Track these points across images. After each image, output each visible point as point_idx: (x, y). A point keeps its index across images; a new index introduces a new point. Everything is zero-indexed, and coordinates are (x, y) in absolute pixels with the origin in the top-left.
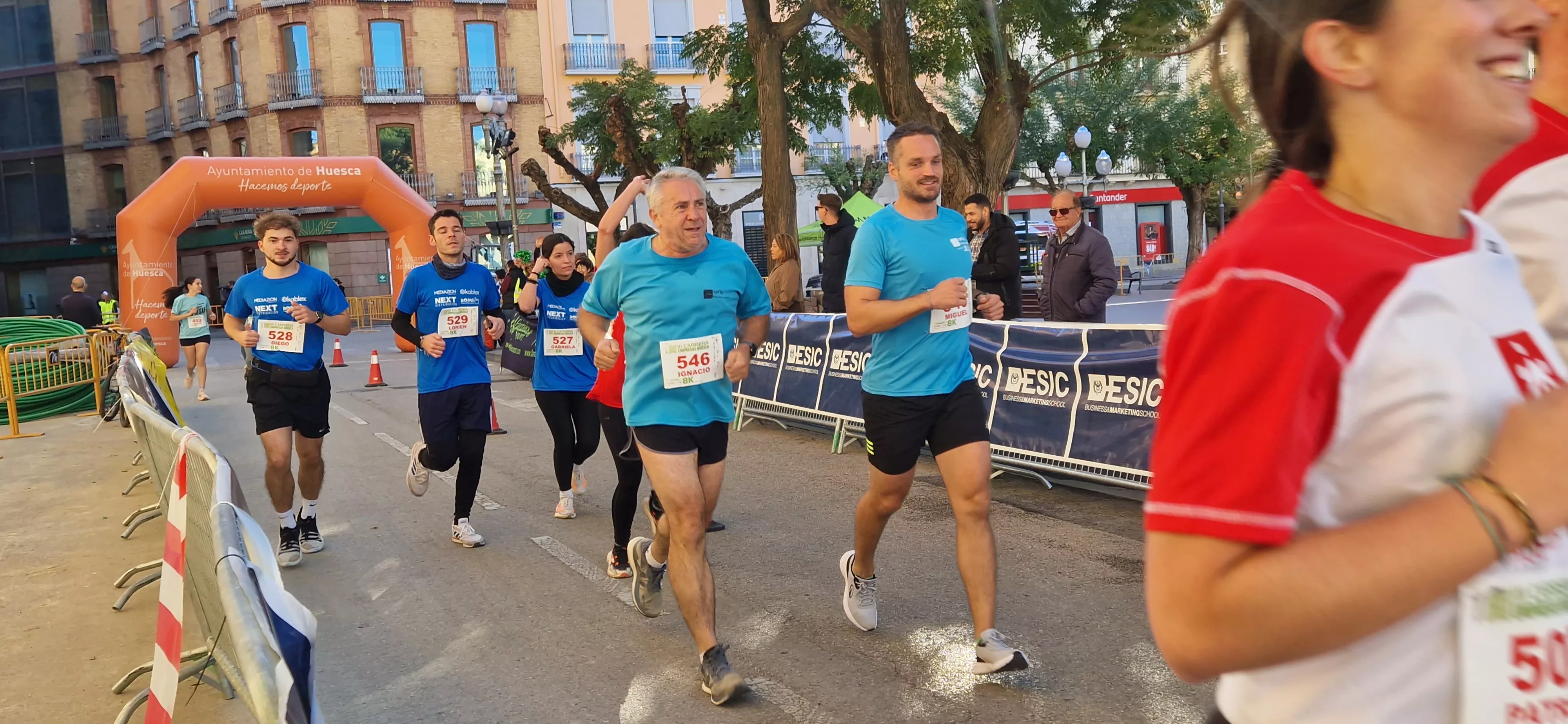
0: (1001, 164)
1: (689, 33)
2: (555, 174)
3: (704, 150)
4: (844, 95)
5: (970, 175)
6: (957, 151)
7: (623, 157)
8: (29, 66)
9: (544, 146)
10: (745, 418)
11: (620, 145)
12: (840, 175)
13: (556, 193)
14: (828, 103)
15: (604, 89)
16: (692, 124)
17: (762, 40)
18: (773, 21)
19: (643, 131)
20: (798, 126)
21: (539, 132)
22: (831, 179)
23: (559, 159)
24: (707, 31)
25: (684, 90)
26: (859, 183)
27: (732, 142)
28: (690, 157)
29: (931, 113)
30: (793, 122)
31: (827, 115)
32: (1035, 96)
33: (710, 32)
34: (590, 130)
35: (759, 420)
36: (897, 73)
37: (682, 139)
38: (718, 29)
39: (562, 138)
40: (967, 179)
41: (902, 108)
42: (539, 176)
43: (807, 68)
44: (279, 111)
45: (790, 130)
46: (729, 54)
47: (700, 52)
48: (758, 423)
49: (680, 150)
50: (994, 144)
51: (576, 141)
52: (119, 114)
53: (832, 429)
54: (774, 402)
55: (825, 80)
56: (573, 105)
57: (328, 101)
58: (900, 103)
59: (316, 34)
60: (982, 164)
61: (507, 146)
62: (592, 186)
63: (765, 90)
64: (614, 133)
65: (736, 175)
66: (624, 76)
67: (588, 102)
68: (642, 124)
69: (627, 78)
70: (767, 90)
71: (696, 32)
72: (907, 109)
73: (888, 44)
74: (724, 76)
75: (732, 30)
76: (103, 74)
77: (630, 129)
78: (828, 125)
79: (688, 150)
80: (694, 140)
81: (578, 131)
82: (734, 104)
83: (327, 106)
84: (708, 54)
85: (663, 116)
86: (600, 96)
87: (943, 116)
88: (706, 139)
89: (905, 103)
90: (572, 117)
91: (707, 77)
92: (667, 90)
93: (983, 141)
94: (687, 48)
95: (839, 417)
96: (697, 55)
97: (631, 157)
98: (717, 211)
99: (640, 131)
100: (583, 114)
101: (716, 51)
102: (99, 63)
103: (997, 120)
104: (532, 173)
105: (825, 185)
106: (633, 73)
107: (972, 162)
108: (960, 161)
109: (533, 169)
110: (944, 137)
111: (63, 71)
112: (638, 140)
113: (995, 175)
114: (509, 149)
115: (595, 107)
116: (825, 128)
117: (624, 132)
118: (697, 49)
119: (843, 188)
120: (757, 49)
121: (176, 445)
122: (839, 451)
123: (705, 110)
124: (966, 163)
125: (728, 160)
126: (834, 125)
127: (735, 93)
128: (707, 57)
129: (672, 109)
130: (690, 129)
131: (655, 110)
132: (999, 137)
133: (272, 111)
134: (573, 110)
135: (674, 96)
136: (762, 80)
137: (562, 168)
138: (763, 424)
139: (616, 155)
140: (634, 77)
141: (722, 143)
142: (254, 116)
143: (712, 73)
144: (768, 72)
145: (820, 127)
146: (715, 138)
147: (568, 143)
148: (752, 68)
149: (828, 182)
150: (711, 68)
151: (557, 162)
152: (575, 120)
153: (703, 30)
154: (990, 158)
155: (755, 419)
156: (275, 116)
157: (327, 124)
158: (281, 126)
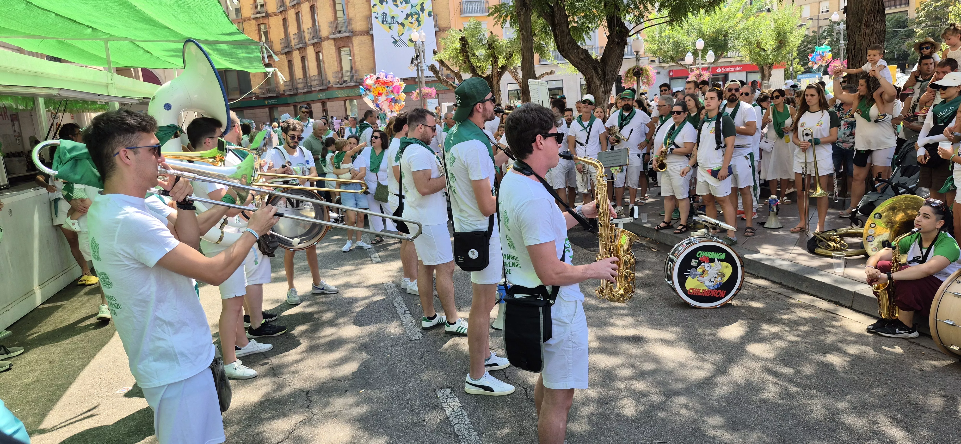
0: (613, 72)
5: (598, 78)
6: (593, 67)
13: (443, 79)
23: (443, 64)
28: (497, 64)
29: (579, 50)
40: (596, 80)
41: (564, 48)
42: (436, 72)
44: (334, 39)
50: (610, 63)
57: (354, 34)
58: (564, 46)
59: (349, 2)
60: (604, 73)
72: (567, 49)
76: (261, 22)
79: (495, 61)
83: (354, 35)
87: (586, 51)
89: (566, 46)
93: (605, 61)
103: (612, 51)
104: (432, 70)
107: (600, 72)
108: (593, 71)
110: (585, 61)
111: (245, 21)
120: (520, 15)
124: (597, 72)
132: (612, 60)
133: (331, 39)
137: (445, 68)
142: (324, 41)
144: (524, 25)
151: (442, 66)
154: (608, 69)
156: (332, 41)
157: (354, 44)
158: (335, 46)
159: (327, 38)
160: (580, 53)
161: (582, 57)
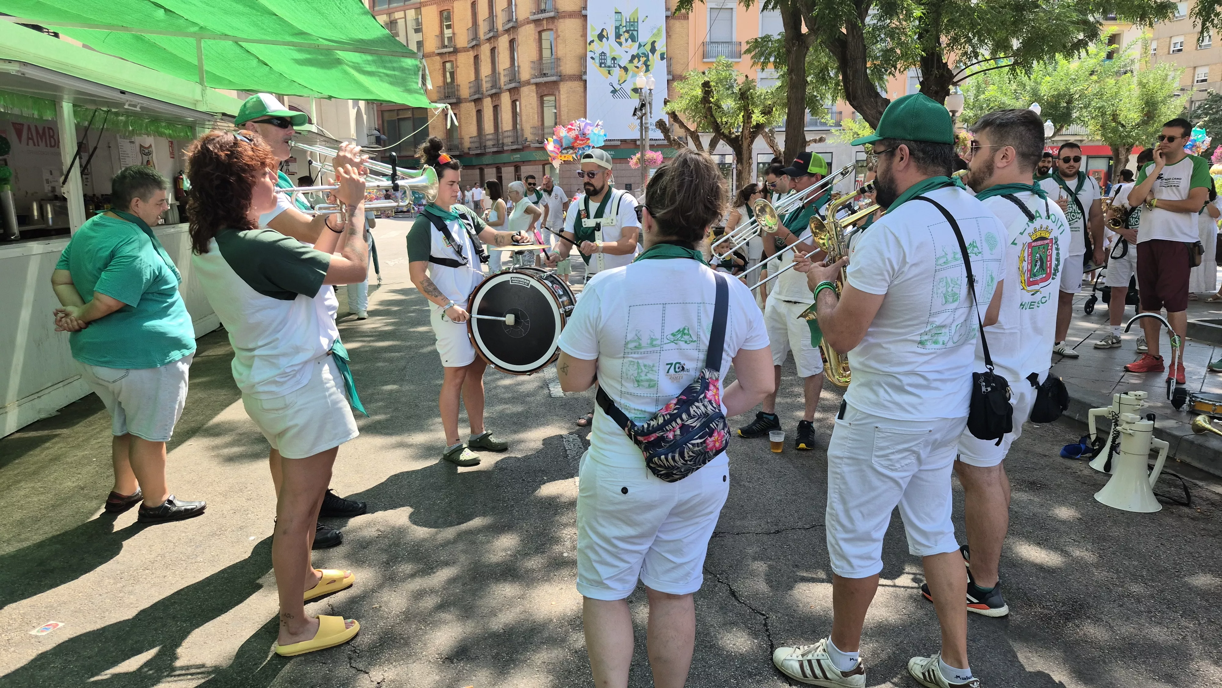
13: (674, 140)
17: (793, 45)
28: (749, 121)
29: (879, 99)
36: (856, 72)
41: (857, 95)
44: (537, 84)
52: (455, 84)
57: (562, 78)
58: (856, 92)
59: (559, 36)
62: (695, 137)
70: (794, 79)
73: (851, 54)
75: (777, 38)
76: (448, 60)
79: (748, 116)
102: (446, 53)
120: (790, 52)
136: (792, 71)
137: (677, 125)
142: (524, 86)
144: (795, 66)
151: (675, 121)
156: (534, 87)
157: (562, 92)
158: (537, 93)
159: (528, 83)
160: (879, 104)
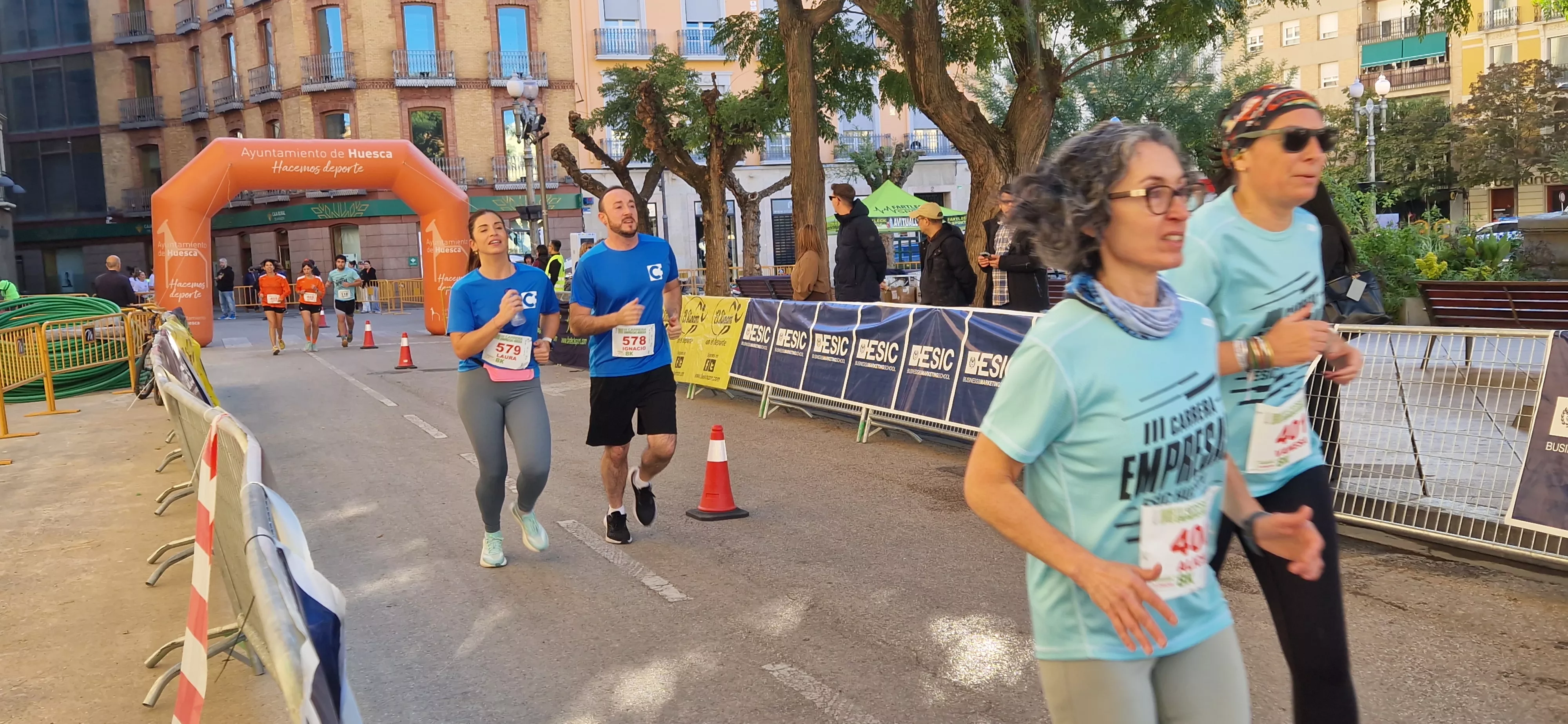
0: (1032, 154)
1: (720, 19)
2: (585, 160)
3: (733, 137)
4: (875, 83)
5: (1000, 166)
6: (988, 141)
7: (653, 144)
8: (67, 45)
9: (574, 131)
10: (771, 406)
11: (650, 132)
12: (869, 163)
13: (586, 178)
14: (858, 91)
15: (634, 75)
16: (723, 110)
17: (793, 27)
18: (805, 8)
19: (673, 117)
20: (828, 114)
21: (570, 118)
22: (860, 168)
23: (590, 144)
24: (738, 18)
25: (714, 76)
26: (889, 172)
27: (762, 129)
28: (720, 144)
29: (962, 102)
30: (823, 110)
31: (857, 103)
32: (1066, 86)
33: (742, 18)
34: (620, 116)
35: (785, 408)
36: (929, 61)
37: (711, 125)
38: (749, 16)
39: (592, 123)
40: (997, 170)
41: (932, 96)
42: (569, 161)
43: (838, 55)
44: (312, 93)
45: (820, 118)
46: (760, 41)
47: (731, 39)
48: (784, 411)
49: (709, 137)
50: (1024, 134)
51: (606, 127)
52: (155, 94)
53: (858, 418)
54: (800, 391)
55: (856, 68)
56: (603, 91)
57: (361, 84)
58: (931, 92)
59: (349, 17)
60: (1012, 156)
61: (537, 131)
62: (621, 171)
63: (795, 77)
64: (644, 119)
65: (766, 162)
66: (655, 62)
67: (619, 88)
68: (672, 110)
69: (658, 64)
70: (798, 77)
71: (727, 19)
72: (938, 98)
73: (920, 34)
74: (754, 63)
75: (763, 17)
76: (139, 55)
77: (660, 115)
78: (857, 111)
79: (718, 137)
80: (724, 127)
81: (608, 116)
82: (765, 91)
83: (359, 88)
84: (739, 41)
85: (693, 102)
86: (630, 82)
87: (973, 106)
88: (737, 126)
89: (936, 92)
90: (602, 102)
91: (738, 63)
92: (697, 76)
93: (1013, 131)
94: (718, 34)
95: (865, 406)
96: (727, 41)
97: (661, 144)
98: (746, 198)
99: (670, 117)
100: (613, 99)
101: (747, 38)
102: (134, 43)
103: (1029, 110)
104: (562, 158)
105: (854, 173)
106: (663, 59)
107: (1003, 152)
108: (990, 151)
109: (563, 154)
110: (975, 127)
111: (100, 51)
112: (667, 126)
113: (1025, 165)
114: (540, 134)
115: (625, 93)
116: (854, 115)
117: (654, 118)
118: (728, 36)
119: (872, 176)
120: (789, 37)
121: (208, 425)
122: (864, 441)
123: (735, 98)
124: (997, 153)
125: (757, 147)
126: (864, 114)
127: (765, 80)
128: (738, 44)
129: (702, 95)
130: (719, 115)
131: (685, 96)
132: (1031, 128)
133: (305, 93)
134: (603, 96)
135: (704, 83)
136: (794, 66)
137: (592, 154)
138: (788, 412)
139: (646, 141)
140: (664, 63)
141: (751, 130)
142: (288, 97)
143: (743, 60)
144: (798, 59)
145: (849, 115)
146: (745, 126)
147: (598, 128)
148: (782, 55)
149: (857, 170)
150: (742, 55)
151: (588, 148)
152: (605, 105)
153: (734, 17)
154: (1020, 147)
155: (781, 407)
156: (308, 99)
157: (359, 106)
158: (314, 109)
159: (295, 92)
160: (965, 110)
161: (969, 119)
